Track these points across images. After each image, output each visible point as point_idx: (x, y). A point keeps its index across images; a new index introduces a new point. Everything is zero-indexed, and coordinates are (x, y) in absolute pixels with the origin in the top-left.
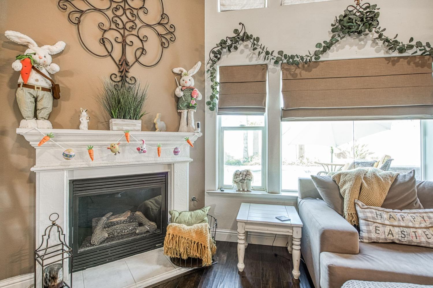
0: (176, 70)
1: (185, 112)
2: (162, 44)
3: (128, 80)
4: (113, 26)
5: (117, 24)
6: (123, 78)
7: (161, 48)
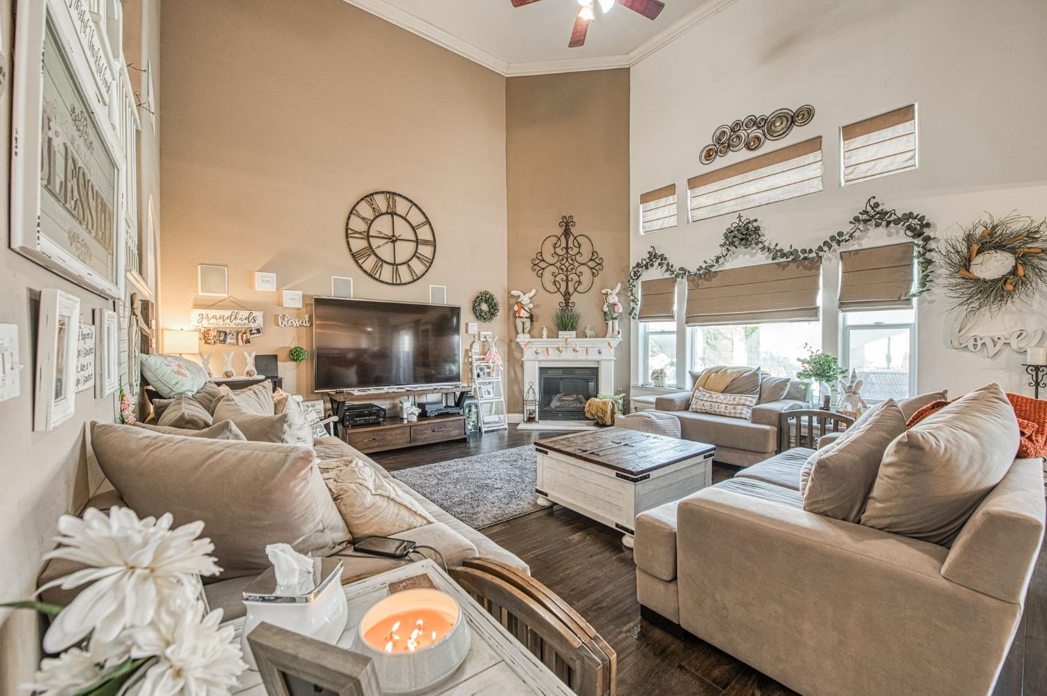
0: (604, 291)
1: (610, 323)
2: (593, 273)
3: (570, 304)
4: (561, 271)
5: (562, 269)
6: (567, 304)
7: (592, 277)
